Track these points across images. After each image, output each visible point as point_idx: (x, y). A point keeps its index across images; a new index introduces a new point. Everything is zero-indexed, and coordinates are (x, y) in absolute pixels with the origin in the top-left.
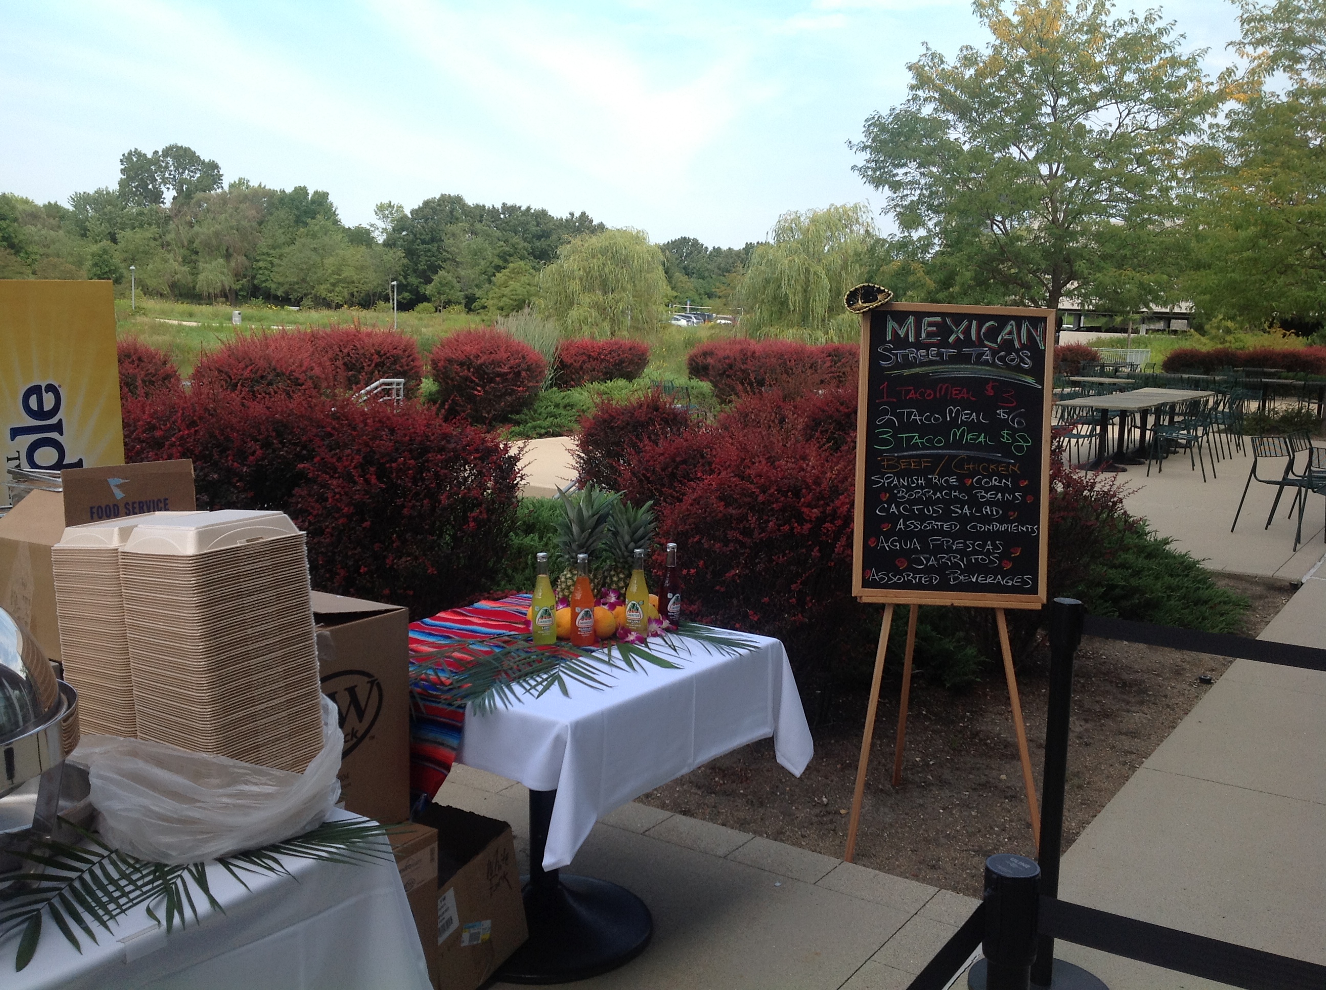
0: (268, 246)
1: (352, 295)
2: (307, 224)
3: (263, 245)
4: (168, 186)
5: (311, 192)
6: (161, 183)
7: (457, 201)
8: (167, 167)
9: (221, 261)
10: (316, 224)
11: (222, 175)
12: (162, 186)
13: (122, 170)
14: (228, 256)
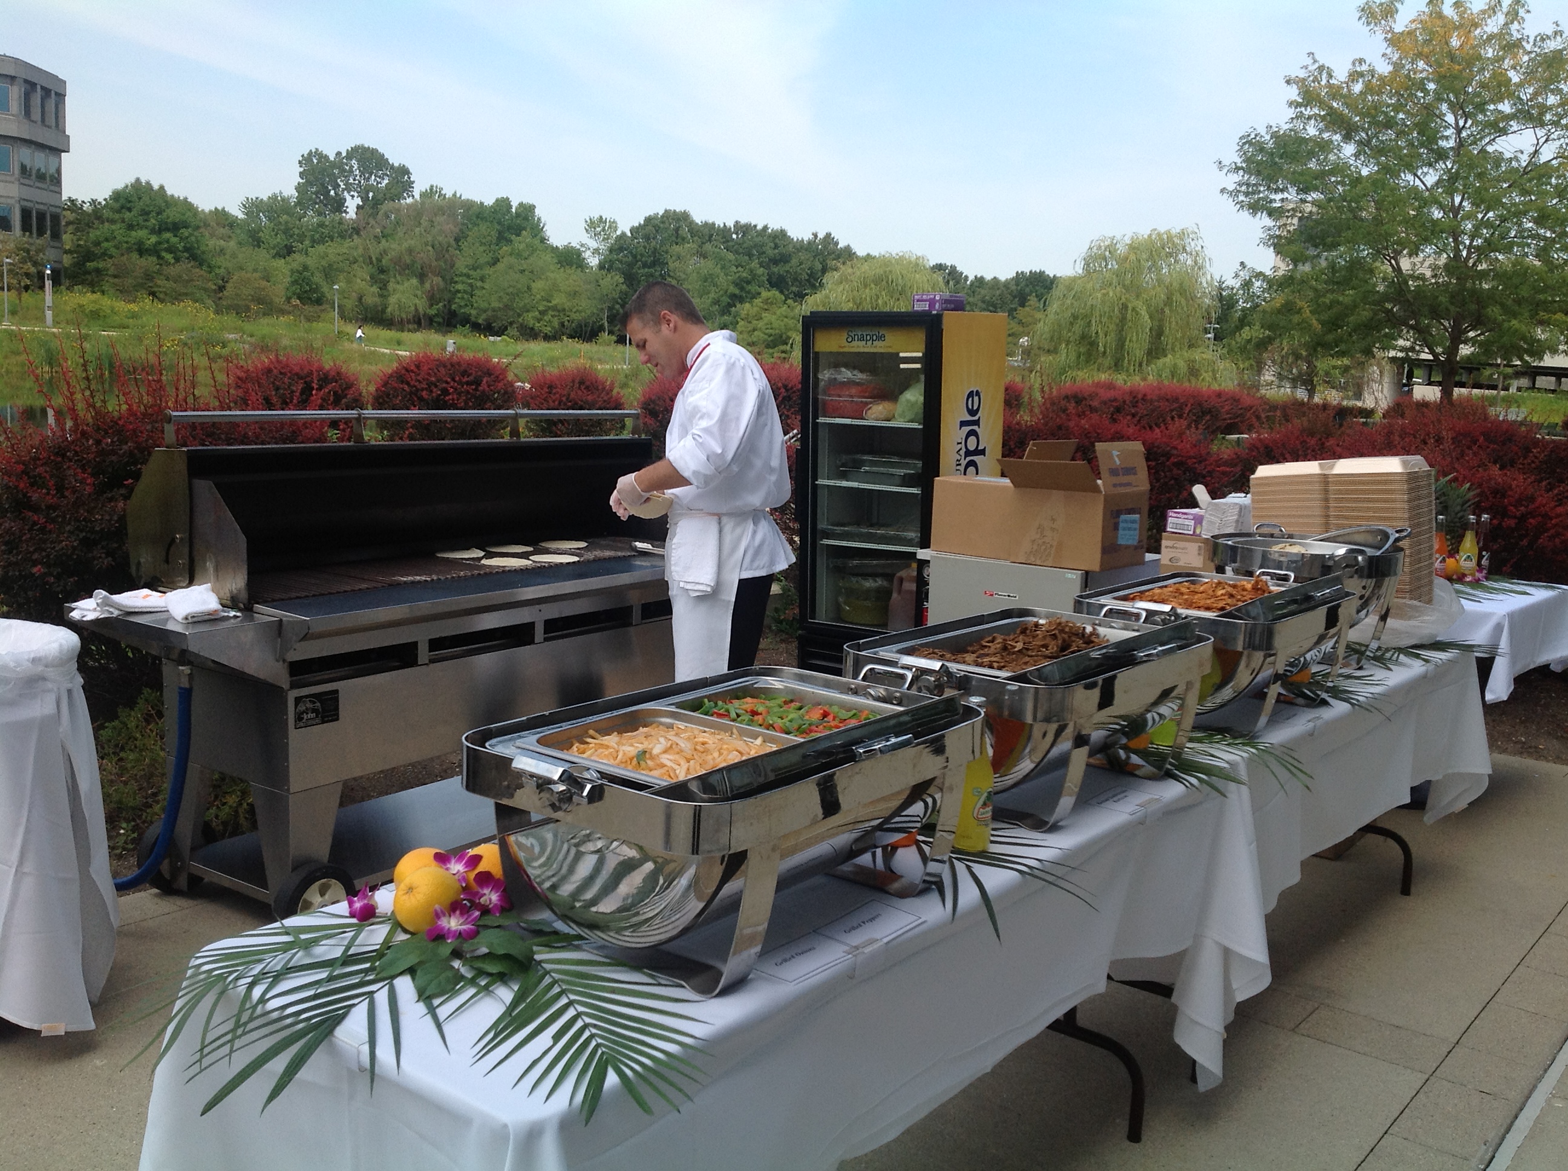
0: (467, 266)
1: (562, 325)
2: (511, 241)
3: (461, 265)
4: (352, 193)
5: (515, 204)
6: (343, 190)
7: (683, 218)
8: (351, 171)
9: (414, 281)
10: (520, 242)
11: (413, 182)
12: (346, 193)
13: (300, 173)
14: (422, 277)
